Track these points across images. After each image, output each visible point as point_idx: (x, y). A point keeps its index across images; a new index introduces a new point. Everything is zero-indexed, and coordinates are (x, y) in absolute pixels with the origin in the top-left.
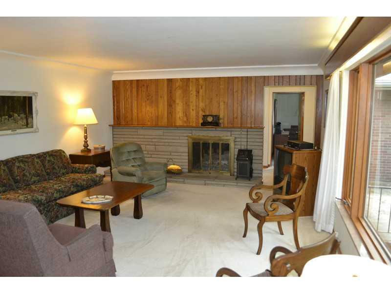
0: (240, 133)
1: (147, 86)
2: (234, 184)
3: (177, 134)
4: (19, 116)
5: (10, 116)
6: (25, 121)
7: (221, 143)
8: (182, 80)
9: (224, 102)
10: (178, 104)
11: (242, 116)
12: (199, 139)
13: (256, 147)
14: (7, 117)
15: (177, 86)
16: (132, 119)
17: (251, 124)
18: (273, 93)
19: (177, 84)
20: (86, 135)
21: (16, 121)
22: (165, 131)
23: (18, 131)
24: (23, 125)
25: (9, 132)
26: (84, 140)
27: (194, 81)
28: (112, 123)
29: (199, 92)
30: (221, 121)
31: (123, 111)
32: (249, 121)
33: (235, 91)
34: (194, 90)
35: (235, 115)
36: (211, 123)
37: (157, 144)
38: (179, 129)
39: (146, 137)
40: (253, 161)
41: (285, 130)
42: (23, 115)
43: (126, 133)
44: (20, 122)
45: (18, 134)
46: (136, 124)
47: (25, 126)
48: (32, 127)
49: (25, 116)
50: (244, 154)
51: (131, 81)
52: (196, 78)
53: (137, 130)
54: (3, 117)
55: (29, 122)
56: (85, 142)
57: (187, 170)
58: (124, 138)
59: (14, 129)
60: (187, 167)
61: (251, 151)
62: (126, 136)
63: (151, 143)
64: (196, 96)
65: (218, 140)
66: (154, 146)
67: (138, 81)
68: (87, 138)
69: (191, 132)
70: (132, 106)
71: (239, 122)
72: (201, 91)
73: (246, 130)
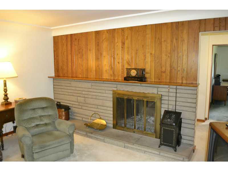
0: (167, 90)
1: (79, 40)
2: (156, 152)
3: (103, 88)
7: (145, 100)
8: (109, 31)
9: (151, 54)
10: (105, 56)
11: (171, 70)
12: (123, 95)
13: (187, 109)
15: (104, 38)
16: (68, 71)
17: (182, 80)
18: (213, 45)
19: (104, 36)
20: (5, 88)
22: (93, 84)
26: (4, 93)
27: (120, 31)
28: (53, 75)
29: (124, 43)
30: (147, 76)
31: (60, 64)
32: (179, 76)
33: (163, 40)
34: (120, 41)
35: (164, 69)
36: (135, 77)
37: (86, 96)
38: (105, 82)
39: (77, 89)
40: (183, 125)
41: (224, 81)
43: (63, 84)
46: (71, 76)
50: (170, 118)
51: (67, 36)
52: (122, 28)
53: (70, 82)
56: (5, 95)
57: (112, 126)
58: (61, 89)
60: (112, 122)
61: (180, 114)
62: (62, 87)
63: (82, 95)
64: (122, 48)
65: (143, 97)
66: (84, 98)
67: (71, 35)
68: (6, 91)
69: (115, 86)
70: (67, 59)
71: (168, 77)
72: (126, 42)
73: (175, 87)
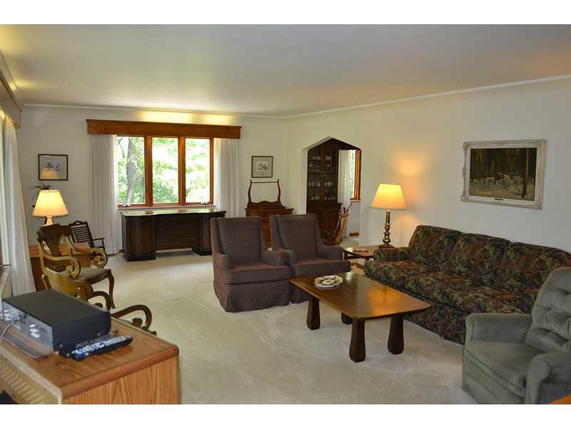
4: (512, 179)
5: (498, 178)
6: (521, 187)
14: (493, 178)
21: (506, 186)
23: (505, 201)
24: (516, 194)
25: (493, 199)
42: (518, 178)
44: (513, 188)
45: (505, 205)
47: (520, 196)
48: (533, 200)
49: (522, 179)
54: (487, 178)
55: (528, 189)
59: (498, 197)
